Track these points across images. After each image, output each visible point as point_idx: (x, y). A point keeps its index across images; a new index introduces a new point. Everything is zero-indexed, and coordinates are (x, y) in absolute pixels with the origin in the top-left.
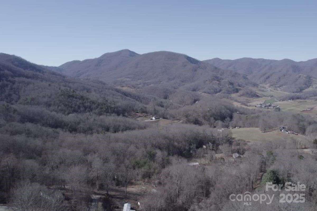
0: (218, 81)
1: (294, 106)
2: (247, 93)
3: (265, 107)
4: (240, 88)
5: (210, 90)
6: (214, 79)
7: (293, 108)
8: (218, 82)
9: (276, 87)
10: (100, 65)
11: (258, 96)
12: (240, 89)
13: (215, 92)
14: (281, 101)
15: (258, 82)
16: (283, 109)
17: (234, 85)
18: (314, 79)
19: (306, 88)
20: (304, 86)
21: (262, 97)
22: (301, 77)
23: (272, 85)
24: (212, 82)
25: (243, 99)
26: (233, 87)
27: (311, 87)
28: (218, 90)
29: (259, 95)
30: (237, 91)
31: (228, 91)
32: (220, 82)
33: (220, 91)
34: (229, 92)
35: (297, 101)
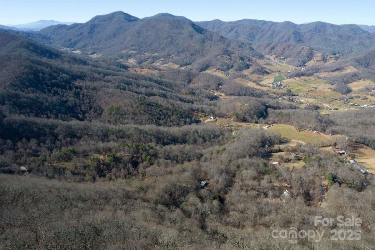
0: (228, 55)
1: (301, 85)
2: (258, 70)
3: (277, 86)
4: (250, 63)
5: (222, 66)
6: (224, 54)
7: (300, 88)
8: (229, 57)
9: (281, 59)
10: (94, 32)
11: (267, 73)
12: (251, 65)
13: (227, 68)
14: (289, 78)
15: (263, 53)
16: (293, 89)
17: (245, 60)
18: (315, 51)
19: (308, 61)
20: (306, 59)
21: (271, 73)
22: (304, 49)
23: (277, 57)
24: (223, 57)
25: (255, 77)
26: (244, 63)
27: (312, 60)
28: (230, 66)
29: (268, 71)
30: (248, 67)
31: (240, 67)
32: (230, 56)
33: (232, 67)
34: (240, 69)
35: (303, 79)
